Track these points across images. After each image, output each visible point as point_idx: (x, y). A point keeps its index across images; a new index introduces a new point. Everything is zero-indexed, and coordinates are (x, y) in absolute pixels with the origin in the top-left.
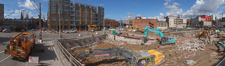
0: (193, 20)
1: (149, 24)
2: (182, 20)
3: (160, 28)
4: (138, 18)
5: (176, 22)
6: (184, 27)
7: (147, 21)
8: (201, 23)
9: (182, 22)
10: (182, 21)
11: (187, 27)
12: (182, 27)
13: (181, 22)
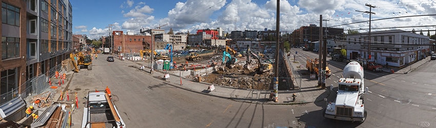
0: (193, 37)
1: (143, 44)
2: (181, 37)
3: (158, 51)
4: (117, 34)
5: (172, 41)
6: (183, 48)
7: (139, 39)
8: (208, 42)
9: (181, 40)
10: (179, 38)
11: (187, 47)
12: (181, 49)
13: (179, 40)
